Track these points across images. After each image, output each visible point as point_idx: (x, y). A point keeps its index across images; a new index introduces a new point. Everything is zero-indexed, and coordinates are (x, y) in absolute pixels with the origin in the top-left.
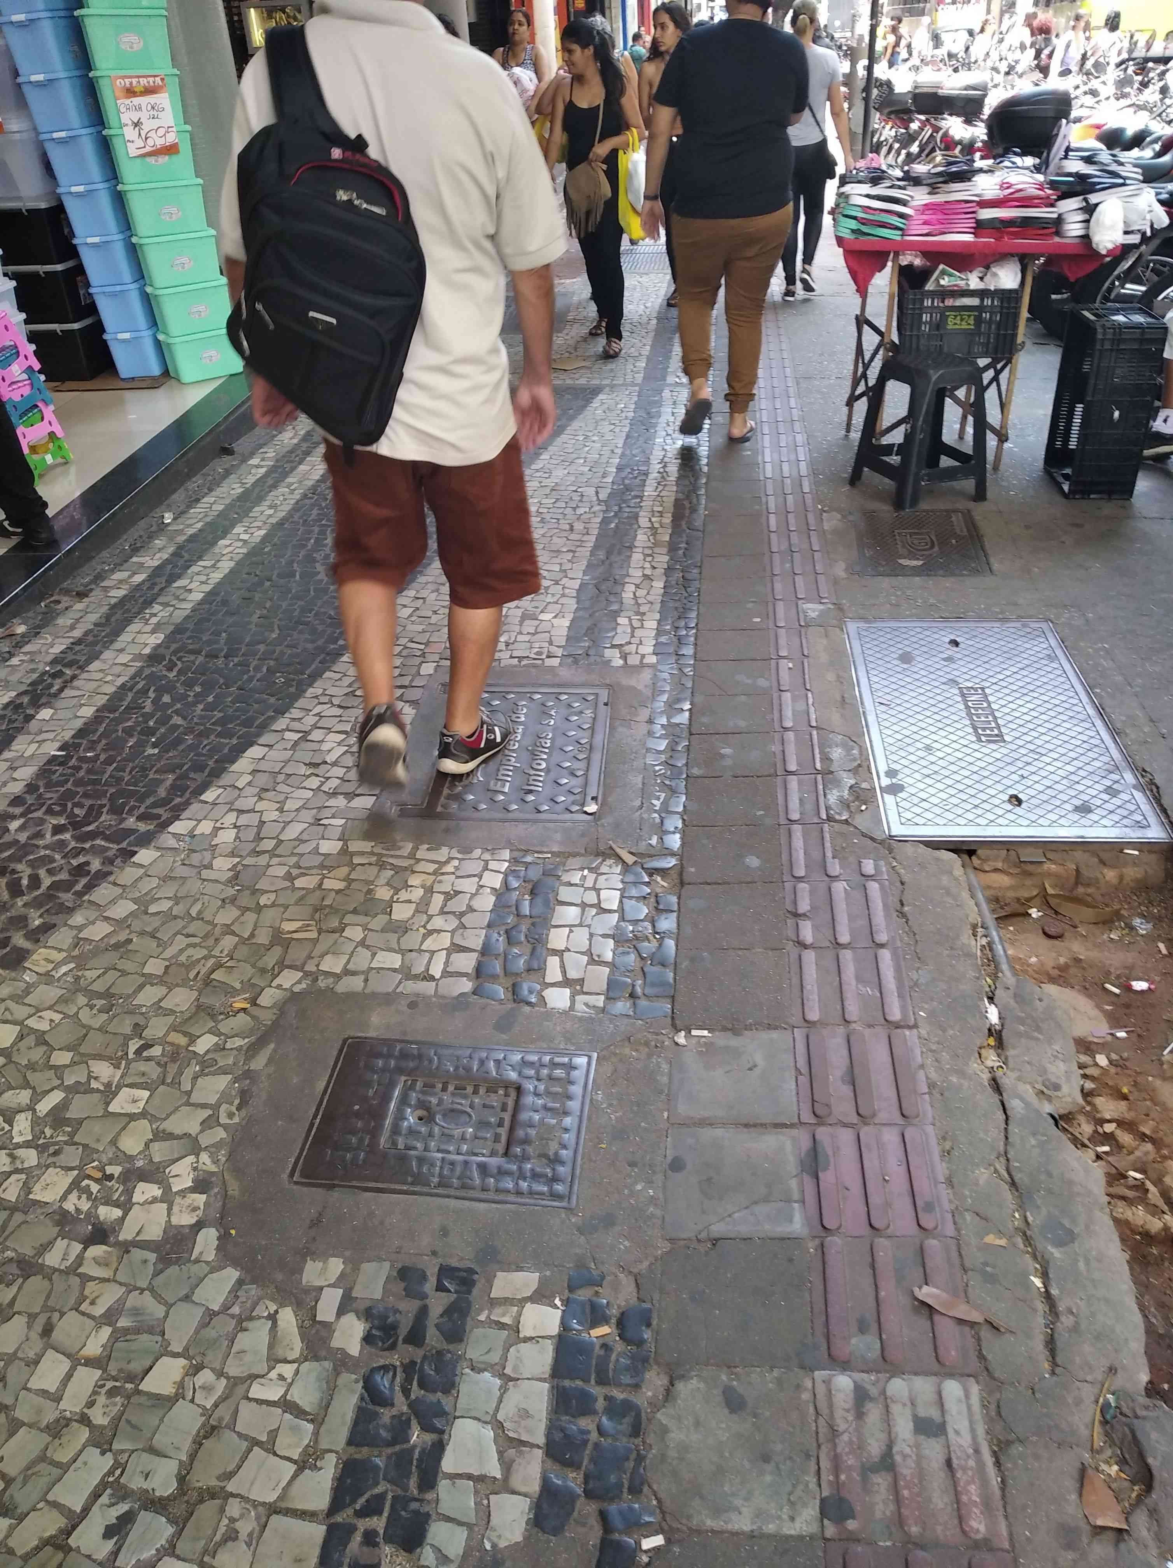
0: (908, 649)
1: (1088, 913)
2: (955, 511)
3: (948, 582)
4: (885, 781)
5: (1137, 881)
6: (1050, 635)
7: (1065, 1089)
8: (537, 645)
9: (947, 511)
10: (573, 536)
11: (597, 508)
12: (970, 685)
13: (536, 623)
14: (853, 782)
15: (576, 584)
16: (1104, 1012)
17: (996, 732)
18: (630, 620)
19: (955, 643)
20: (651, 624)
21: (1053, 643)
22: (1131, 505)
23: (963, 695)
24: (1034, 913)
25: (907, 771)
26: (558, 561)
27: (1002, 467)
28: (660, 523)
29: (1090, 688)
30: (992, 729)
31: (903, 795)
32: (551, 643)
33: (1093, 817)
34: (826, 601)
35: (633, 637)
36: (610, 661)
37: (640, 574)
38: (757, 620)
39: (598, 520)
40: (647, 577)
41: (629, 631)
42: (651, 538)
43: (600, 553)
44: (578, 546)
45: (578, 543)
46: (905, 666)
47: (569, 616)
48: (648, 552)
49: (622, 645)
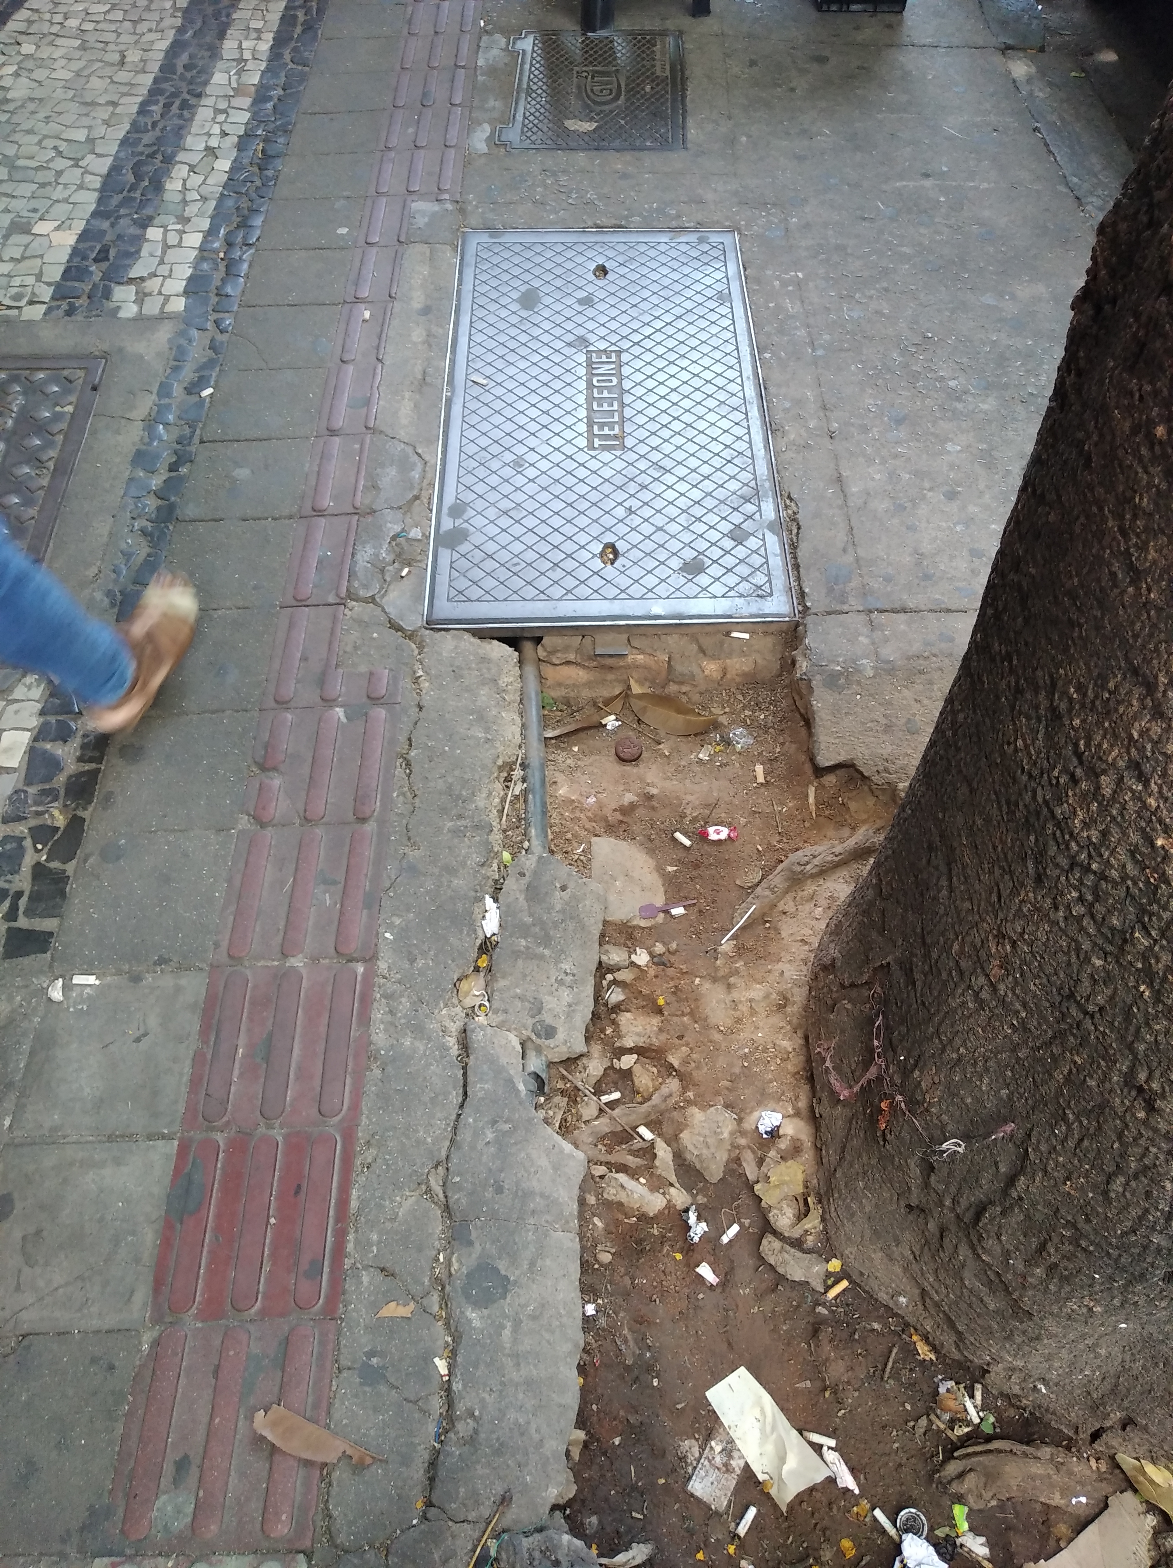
0: (536, 283)
1: (678, 720)
2: (663, 33)
3: (619, 162)
4: (448, 524)
5: (745, 675)
6: (730, 255)
7: (561, 1036)
8: (17, 281)
9: (651, 32)
10: (122, 76)
11: (168, 22)
12: (602, 345)
13: (26, 239)
14: (397, 528)
15: (103, 166)
16: (663, 875)
17: (617, 430)
18: (166, 231)
19: (602, 271)
20: (194, 240)
21: (732, 269)
22: (900, 23)
23: (590, 364)
24: (611, 722)
25: (480, 505)
26: (86, 121)
28: (254, 51)
29: (759, 348)
30: (611, 426)
31: (464, 548)
32: (39, 277)
33: (703, 580)
34: (447, 196)
35: (162, 262)
36: (119, 308)
37: (202, 146)
38: (343, 231)
39: (164, 45)
40: (211, 151)
41: (159, 253)
42: (234, 79)
43: (153, 108)
44: (124, 95)
45: (125, 89)
46: (524, 314)
47: (79, 226)
48: (223, 105)
49: (142, 279)
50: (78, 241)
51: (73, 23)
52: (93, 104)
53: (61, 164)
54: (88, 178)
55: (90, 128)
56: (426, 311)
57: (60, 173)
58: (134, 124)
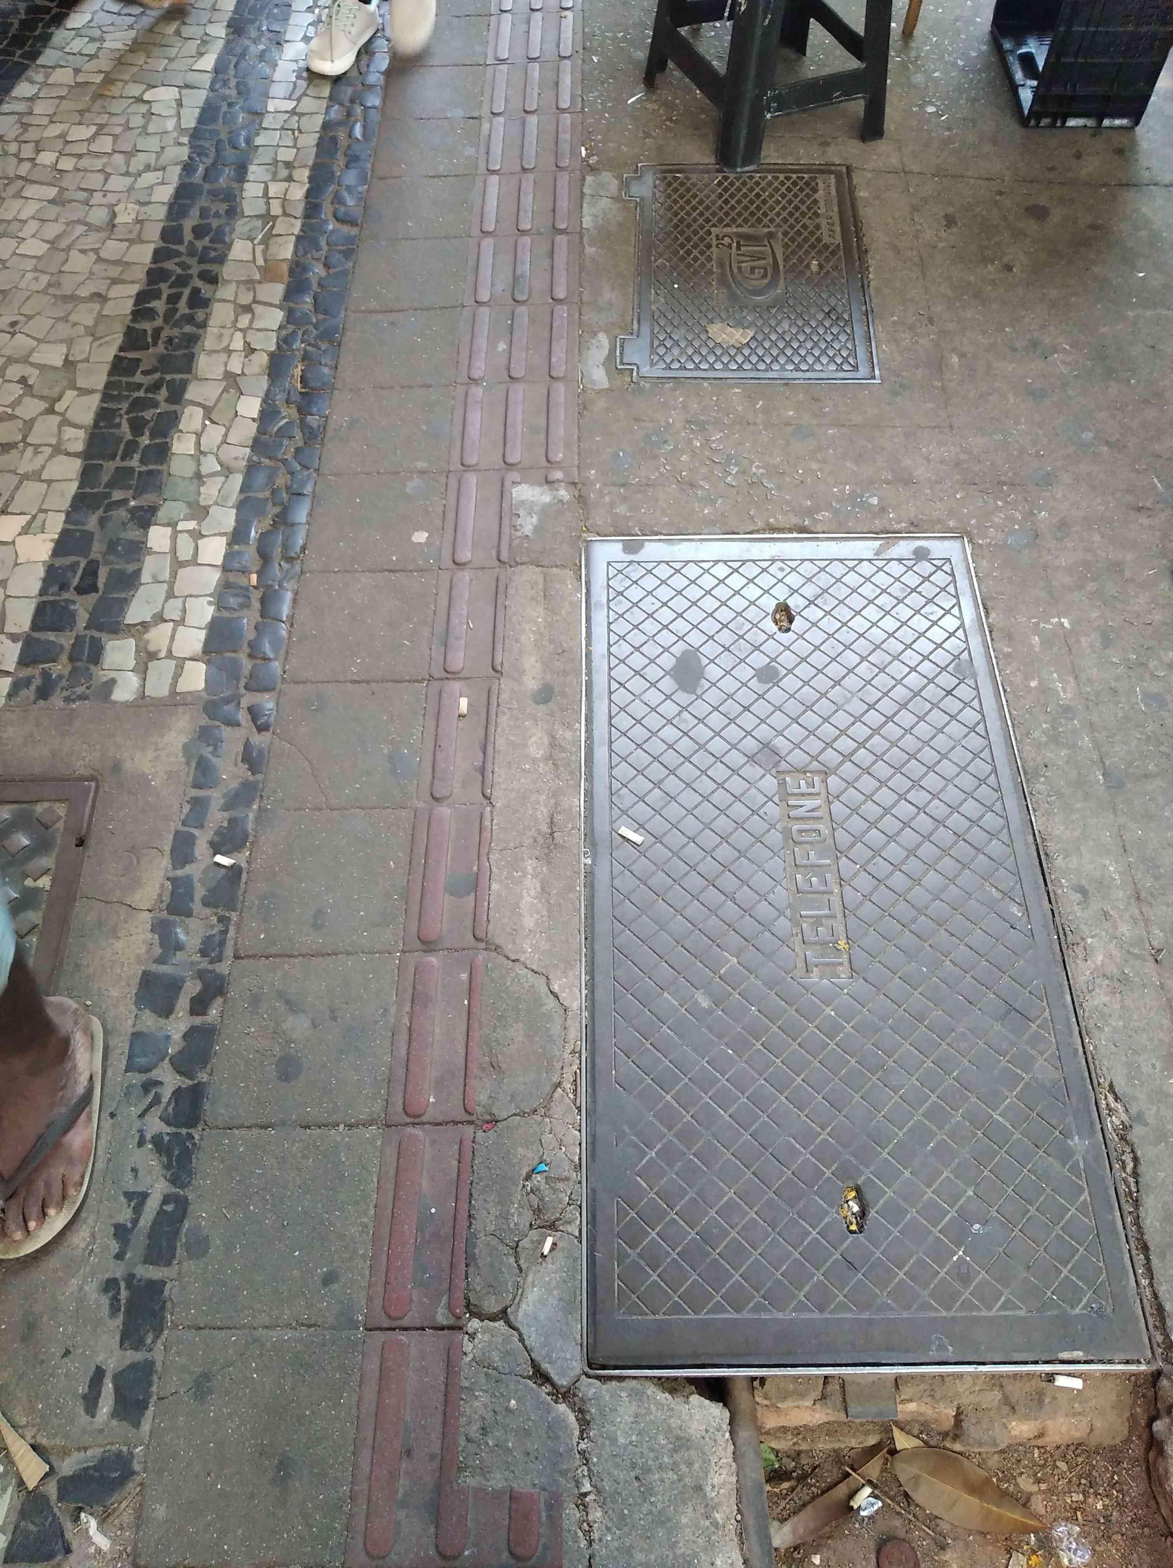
0: (695, 640)
2: (826, 169)
3: (789, 405)
6: (963, 584)
9: (809, 168)
11: (171, 153)
12: (798, 760)
14: (532, 1157)
15: (87, 410)
17: (836, 934)
18: (175, 533)
19: (785, 615)
20: (215, 550)
21: (968, 611)
23: (784, 799)
24: (866, 1501)
26: (64, 330)
27: (920, 29)
28: (284, 202)
29: (1027, 773)
30: (828, 924)
34: (558, 475)
35: (170, 595)
36: (113, 682)
37: (219, 372)
38: (420, 537)
39: (165, 194)
40: (232, 381)
41: (166, 575)
42: (259, 249)
43: (154, 304)
44: (114, 281)
45: (114, 272)
46: (683, 698)
47: (56, 523)
48: (245, 298)
49: (144, 626)
50: (56, 553)
51: (47, 158)
52: (72, 298)
53: (31, 407)
54: (70, 432)
55: (70, 342)
56: (545, 695)
57: (29, 424)
58: (130, 333)
